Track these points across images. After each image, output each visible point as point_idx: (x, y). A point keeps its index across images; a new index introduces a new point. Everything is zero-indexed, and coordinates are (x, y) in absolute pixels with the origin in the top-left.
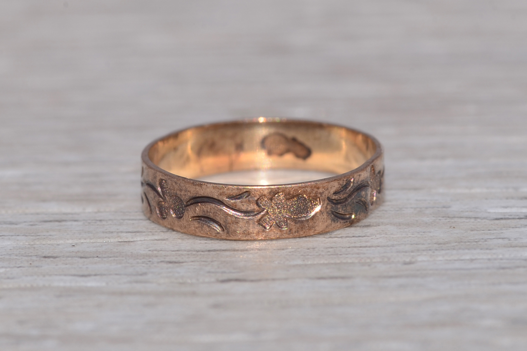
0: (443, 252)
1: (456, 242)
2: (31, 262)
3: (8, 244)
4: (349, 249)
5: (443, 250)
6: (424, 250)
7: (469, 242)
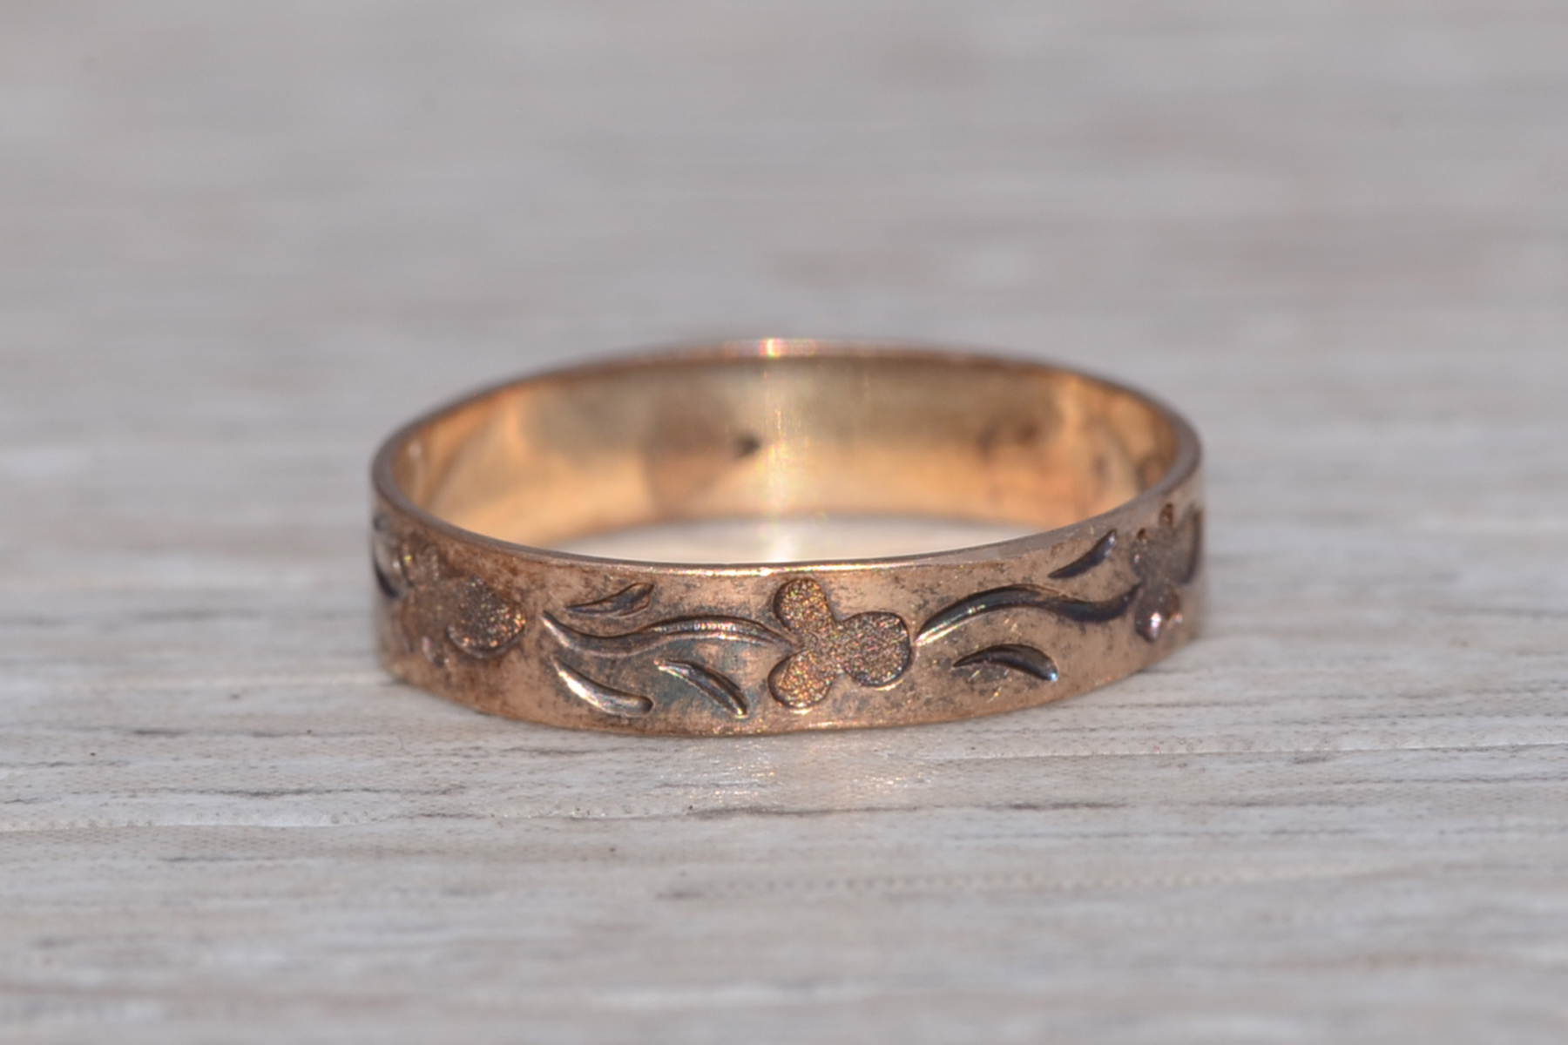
0: (1425, 723)
1: (1469, 691)
2: (94, 750)
3: (25, 688)
4: (1123, 713)
5: (1423, 716)
6: (1362, 717)
7: (1509, 690)
